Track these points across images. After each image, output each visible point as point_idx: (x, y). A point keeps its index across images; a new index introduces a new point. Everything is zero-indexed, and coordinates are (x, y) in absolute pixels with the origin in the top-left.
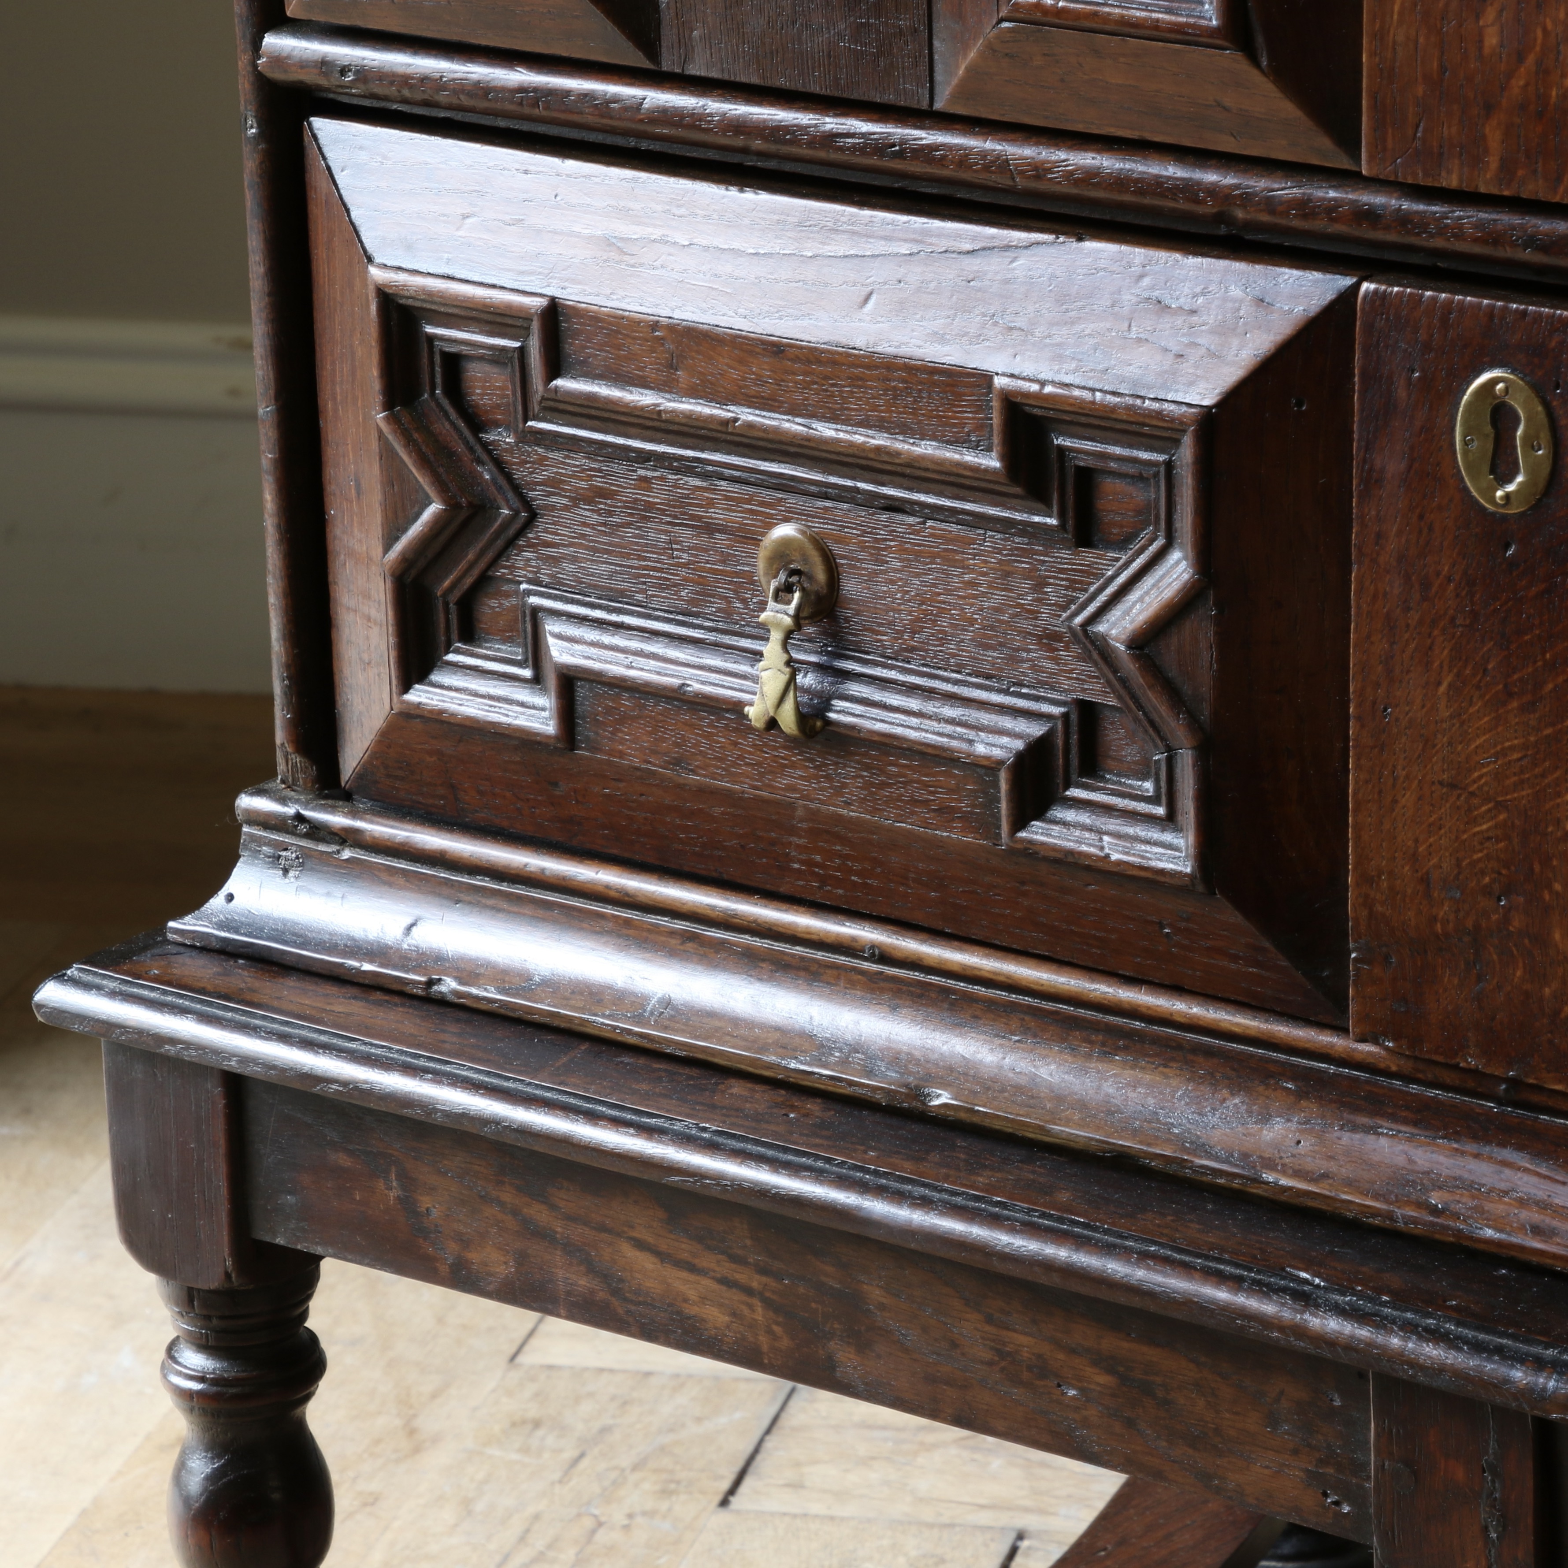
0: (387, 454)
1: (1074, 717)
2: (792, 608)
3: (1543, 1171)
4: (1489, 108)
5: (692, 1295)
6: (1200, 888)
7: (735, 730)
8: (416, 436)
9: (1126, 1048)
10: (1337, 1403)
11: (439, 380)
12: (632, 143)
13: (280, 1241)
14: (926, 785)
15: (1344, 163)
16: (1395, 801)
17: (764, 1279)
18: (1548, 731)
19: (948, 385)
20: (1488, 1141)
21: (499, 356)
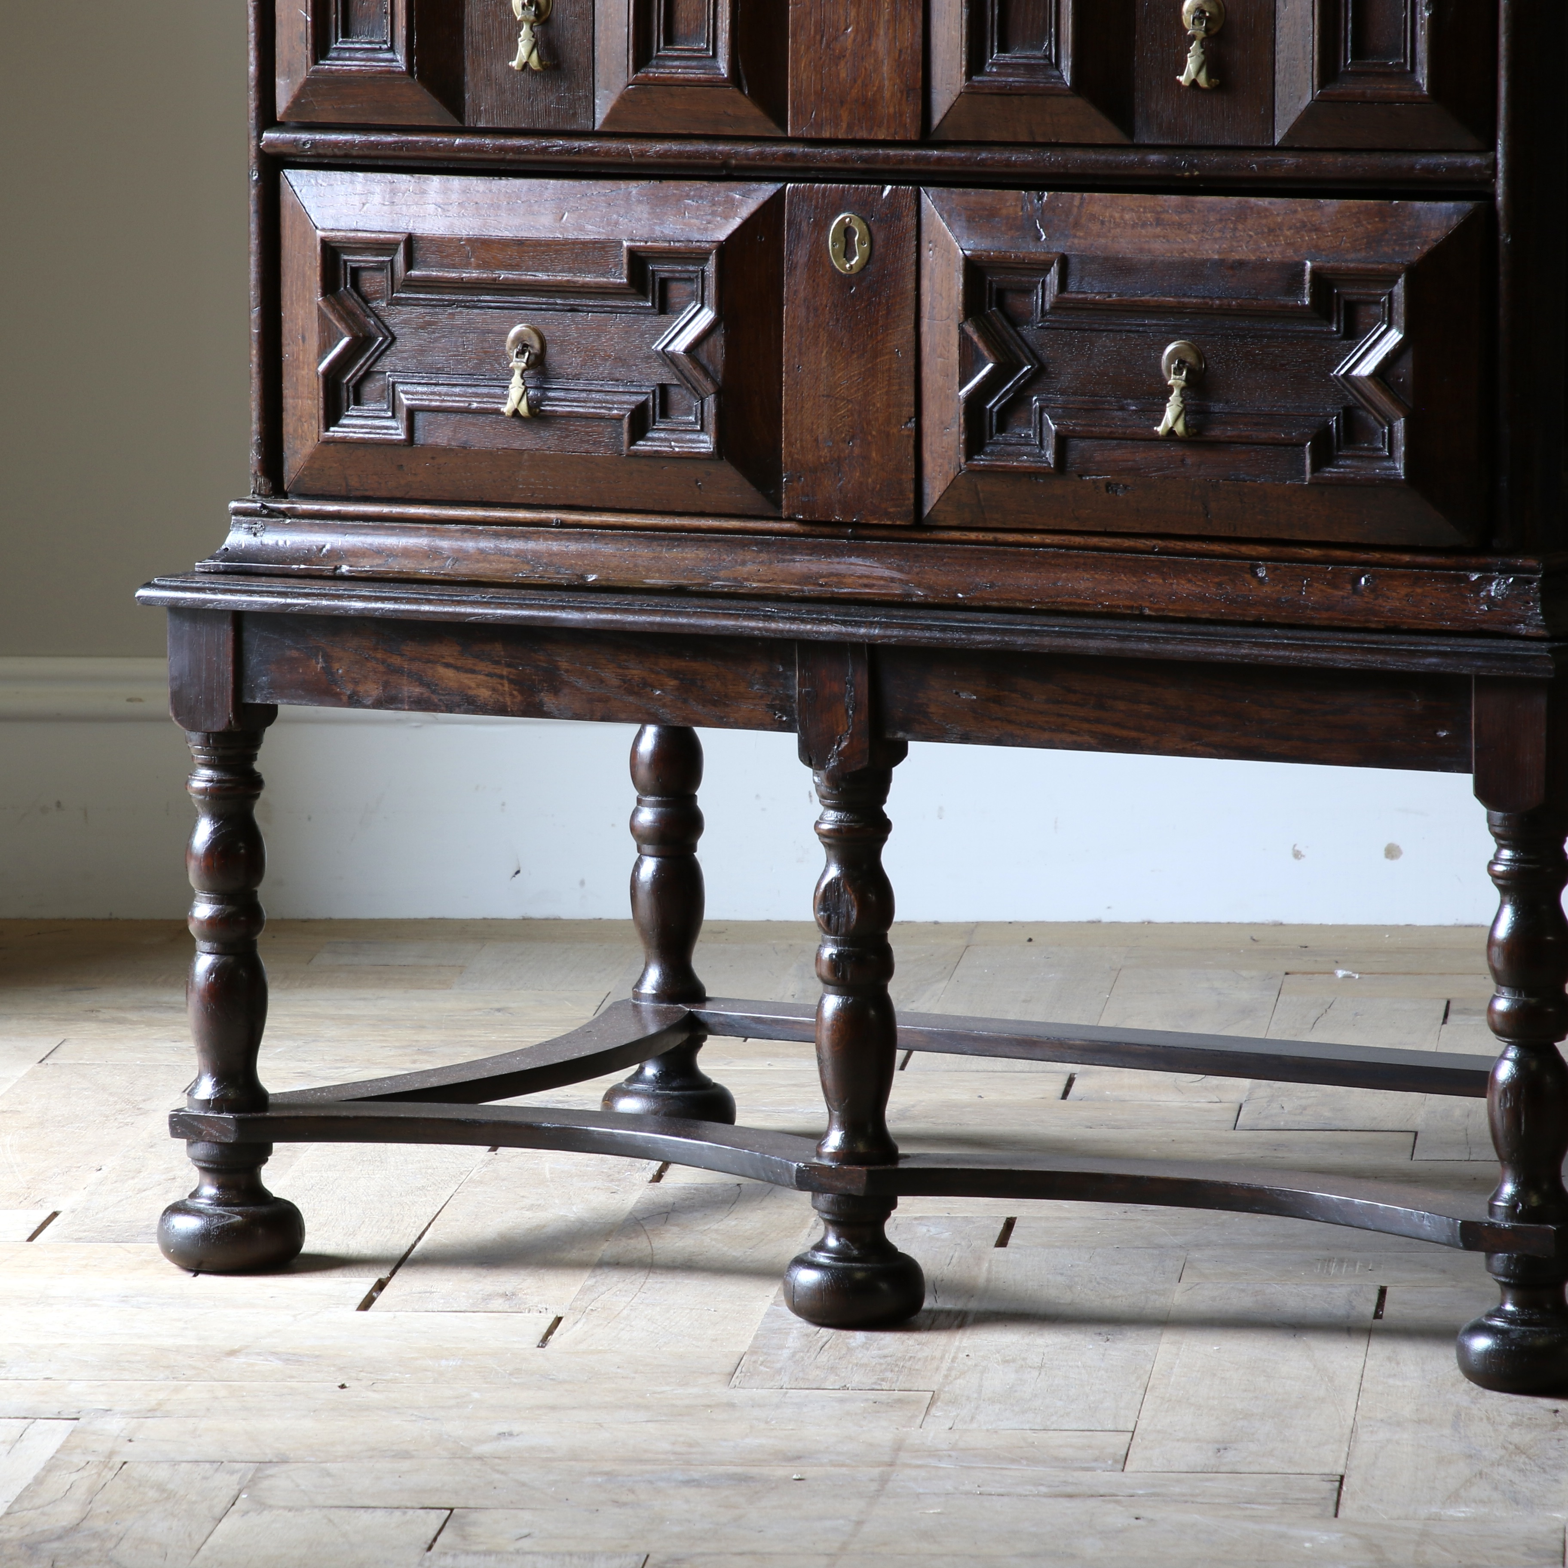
0: (322, 316)
1: (658, 392)
2: (525, 360)
3: (868, 564)
4: (842, 103)
5: (473, 685)
6: (716, 457)
7: (495, 422)
8: (337, 307)
9: (678, 546)
10: (781, 669)
11: (349, 281)
12: (446, 164)
13: (258, 701)
14: (587, 433)
15: (780, 134)
16: (803, 407)
17: (509, 670)
18: (870, 365)
19: (602, 248)
20: (843, 556)
21: (380, 267)
